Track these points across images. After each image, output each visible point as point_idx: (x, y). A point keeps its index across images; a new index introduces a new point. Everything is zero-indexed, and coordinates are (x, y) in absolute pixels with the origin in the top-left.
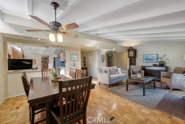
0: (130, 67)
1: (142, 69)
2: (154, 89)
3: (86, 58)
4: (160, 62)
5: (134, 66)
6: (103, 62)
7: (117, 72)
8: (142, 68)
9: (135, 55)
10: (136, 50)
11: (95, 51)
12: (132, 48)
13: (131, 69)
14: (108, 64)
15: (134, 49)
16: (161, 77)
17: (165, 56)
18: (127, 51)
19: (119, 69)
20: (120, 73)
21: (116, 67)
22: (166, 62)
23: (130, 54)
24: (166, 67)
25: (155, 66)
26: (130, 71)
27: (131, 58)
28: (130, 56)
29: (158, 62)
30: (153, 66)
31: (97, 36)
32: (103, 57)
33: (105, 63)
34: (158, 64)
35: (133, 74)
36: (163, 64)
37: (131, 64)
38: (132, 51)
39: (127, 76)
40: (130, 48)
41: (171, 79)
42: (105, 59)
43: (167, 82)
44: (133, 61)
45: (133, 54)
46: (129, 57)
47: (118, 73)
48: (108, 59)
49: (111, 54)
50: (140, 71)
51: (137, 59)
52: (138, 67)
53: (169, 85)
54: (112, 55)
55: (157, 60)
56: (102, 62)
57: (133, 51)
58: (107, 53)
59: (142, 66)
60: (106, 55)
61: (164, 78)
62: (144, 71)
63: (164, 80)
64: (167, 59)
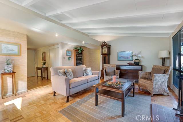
0: (103, 66)
1: (117, 69)
2: (134, 96)
3: (46, 54)
4: (135, 60)
5: (107, 65)
6: (69, 59)
7: (86, 73)
8: (116, 67)
9: (109, 52)
10: (110, 46)
11: (58, 44)
12: (105, 43)
13: (104, 69)
14: (77, 62)
15: (107, 44)
16: (139, 79)
17: (140, 53)
18: (101, 47)
19: (89, 69)
20: (89, 74)
21: (85, 66)
22: (141, 60)
23: (103, 51)
24: (142, 66)
25: (130, 64)
26: (103, 71)
27: (104, 56)
28: (104, 52)
29: (134, 61)
30: (128, 65)
31: (60, 22)
32: (69, 53)
33: (73, 60)
34: (133, 62)
35: (106, 75)
36: (139, 62)
37: (104, 62)
38: (105, 47)
39: (98, 79)
40: (104, 44)
41: (152, 81)
42: (73, 56)
43: (146, 85)
44: (106, 58)
45: (106, 51)
46: (103, 54)
47: (87, 75)
48: (77, 57)
49: (81, 49)
50: (115, 71)
51: (111, 56)
52: (112, 66)
53: (149, 89)
54: (82, 51)
55: (132, 57)
56: (67, 59)
57: (107, 47)
58: (76, 48)
59: (116, 65)
60: (74, 51)
61: (142, 80)
62: (119, 70)
63: (142, 83)
64: (142, 57)
